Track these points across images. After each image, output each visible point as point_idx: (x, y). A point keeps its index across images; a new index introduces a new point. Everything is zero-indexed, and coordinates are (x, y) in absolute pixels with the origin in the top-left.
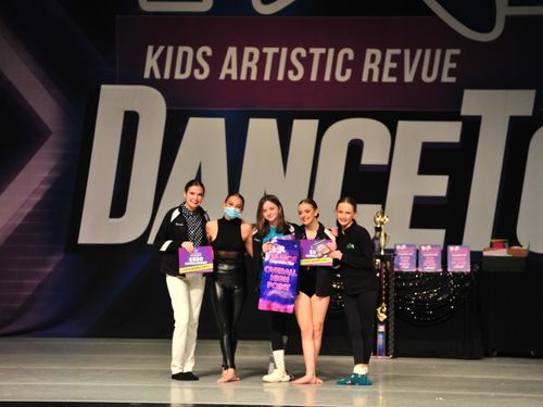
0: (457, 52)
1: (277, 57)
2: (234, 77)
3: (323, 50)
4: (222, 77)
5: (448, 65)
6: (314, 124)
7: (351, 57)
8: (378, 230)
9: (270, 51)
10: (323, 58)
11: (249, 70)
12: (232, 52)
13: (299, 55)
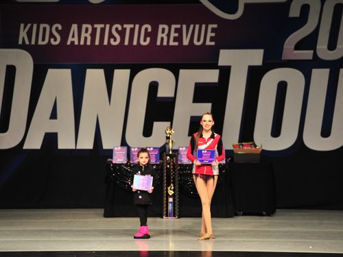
0: (215, 26)
1: (103, 30)
2: (76, 43)
3: (132, 26)
4: (69, 43)
5: (210, 34)
6: (128, 72)
7: (150, 30)
8: (168, 138)
9: (99, 27)
10: (132, 30)
11: (86, 38)
12: (75, 27)
13: (117, 29)
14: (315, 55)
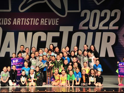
0: (58, 19)
1: (24, 20)
2: (16, 24)
3: (33, 19)
4: (13, 24)
5: (57, 21)
6: (32, 33)
7: (38, 20)
9: (23, 19)
10: (33, 20)
11: (19, 23)
12: (15, 19)
13: (28, 20)
14: (89, 28)
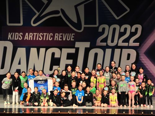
0: (74, 34)
1: (36, 35)
2: (27, 39)
4: (25, 39)
5: (72, 37)
6: (44, 49)
7: (52, 35)
9: (35, 34)
10: (46, 35)
11: (31, 38)
12: (27, 34)
13: (41, 35)
14: (107, 44)
